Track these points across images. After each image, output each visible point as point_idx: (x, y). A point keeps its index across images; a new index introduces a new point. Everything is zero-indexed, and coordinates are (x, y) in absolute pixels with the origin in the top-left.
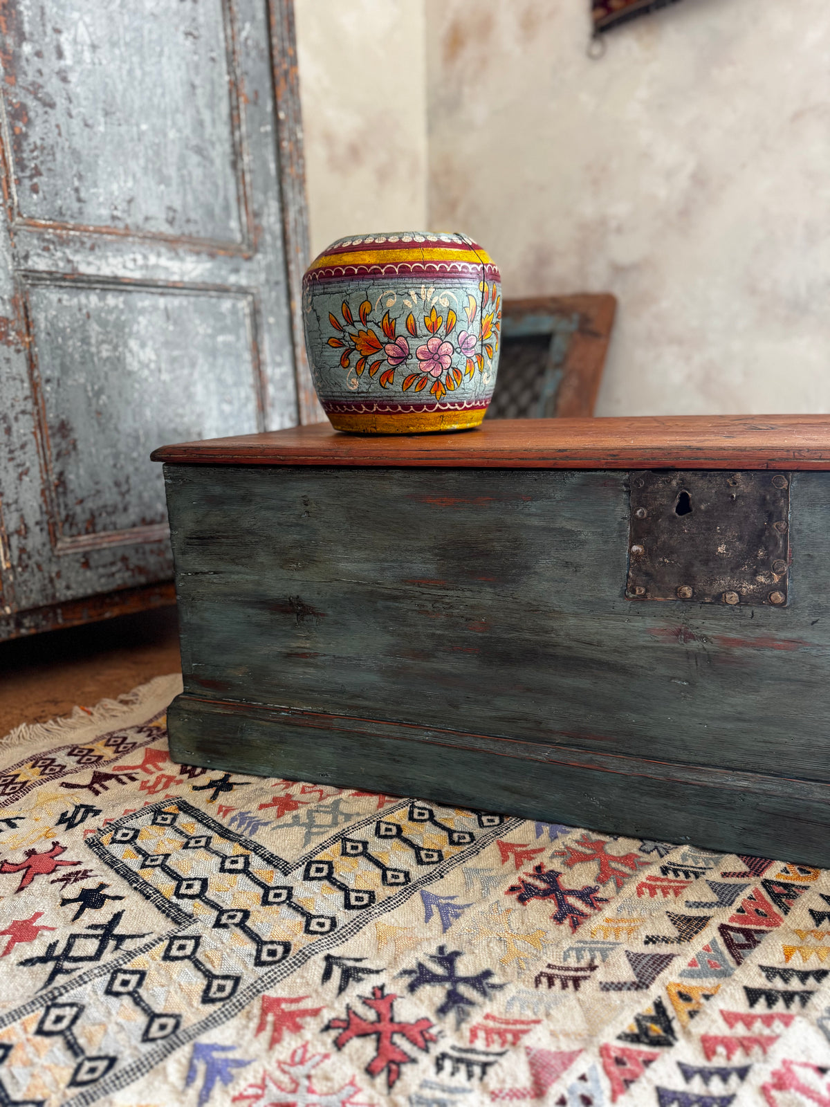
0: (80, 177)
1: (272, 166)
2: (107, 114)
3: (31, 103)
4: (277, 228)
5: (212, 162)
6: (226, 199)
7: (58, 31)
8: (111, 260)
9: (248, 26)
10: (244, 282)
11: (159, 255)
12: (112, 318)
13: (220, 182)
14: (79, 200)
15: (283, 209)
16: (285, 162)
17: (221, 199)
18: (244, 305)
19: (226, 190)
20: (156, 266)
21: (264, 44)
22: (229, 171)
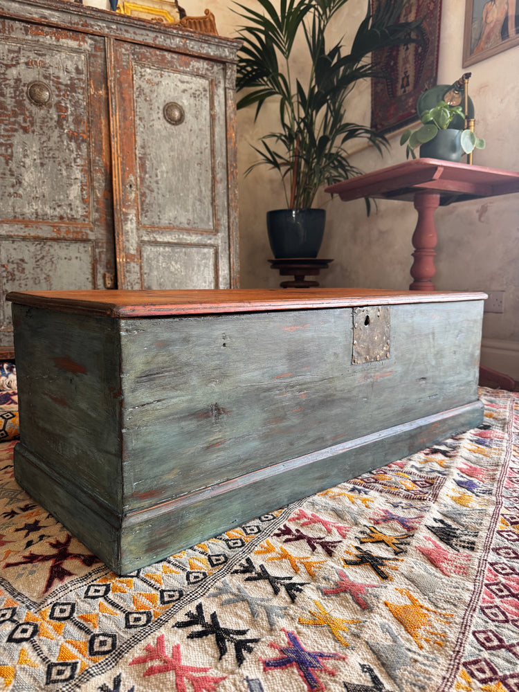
0: (160, 212)
1: (226, 203)
2: (169, 192)
3: (147, 191)
4: (227, 224)
5: (204, 203)
6: (208, 215)
7: (157, 169)
8: (168, 237)
9: (219, 158)
10: (212, 243)
11: (183, 235)
12: (167, 255)
13: (207, 210)
14: (159, 219)
15: (229, 218)
16: (230, 202)
17: (206, 216)
18: (212, 251)
19: (209, 212)
20: (182, 238)
21: (225, 163)
22: (210, 206)
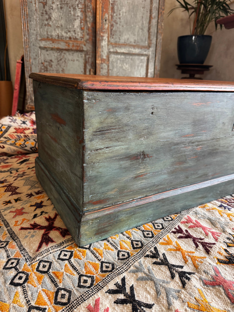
0: (120, 35)
1: (156, 31)
2: (126, 24)
3: (114, 24)
4: (155, 43)
5: (144, 31)
7: (120, 11)
8: (123, 50)
9: (155, 4)
10: (146, 53)
11: (131, 48)
12: (122, 59)
15: (157, 39)
16: (158, 30)
17: (145, 38)
18: (146, 58)
19: (146, 36)
20: (131, 51)
21: (158, 7)
22: (147, 32)
